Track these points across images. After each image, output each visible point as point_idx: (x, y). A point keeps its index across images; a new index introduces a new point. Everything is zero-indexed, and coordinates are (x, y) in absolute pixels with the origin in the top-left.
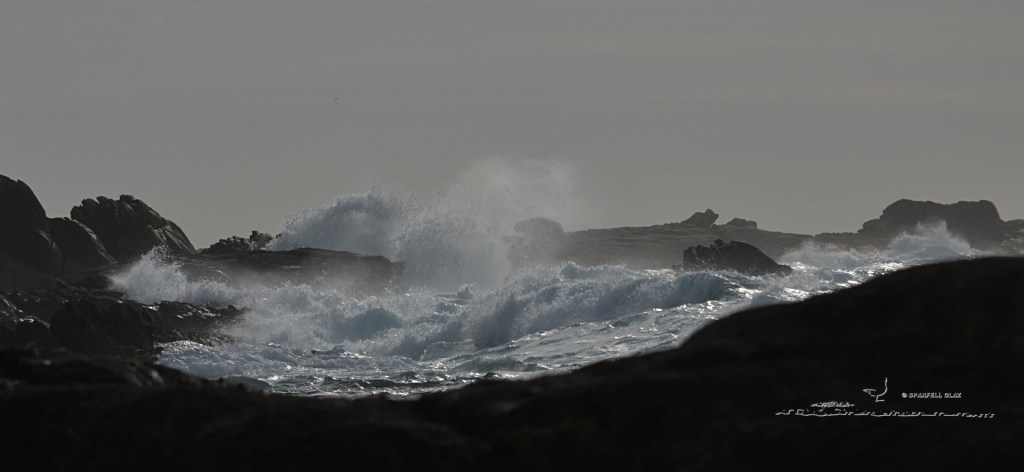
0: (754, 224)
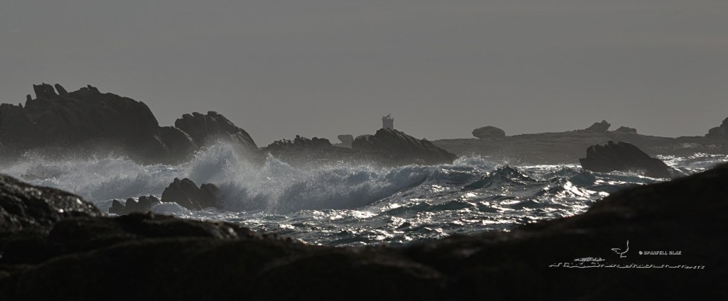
0: (635, 130)
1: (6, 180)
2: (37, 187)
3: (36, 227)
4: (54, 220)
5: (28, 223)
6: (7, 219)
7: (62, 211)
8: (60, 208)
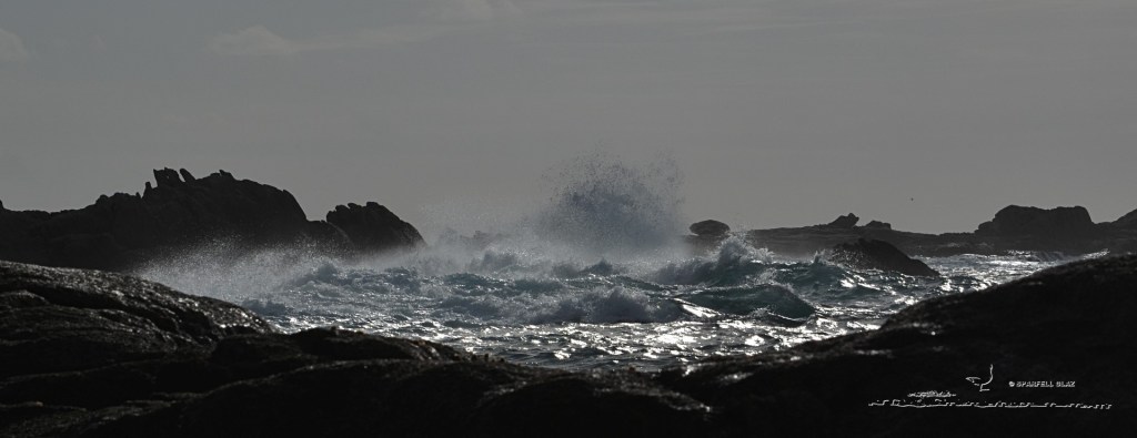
1: (155, 288)
2: (192, 297)
3: (193, 347)
4: (215, 338)
5: (184, 341)
6: (159, 336)
7: (223, 326)
8: (220, 322)
